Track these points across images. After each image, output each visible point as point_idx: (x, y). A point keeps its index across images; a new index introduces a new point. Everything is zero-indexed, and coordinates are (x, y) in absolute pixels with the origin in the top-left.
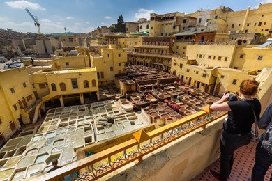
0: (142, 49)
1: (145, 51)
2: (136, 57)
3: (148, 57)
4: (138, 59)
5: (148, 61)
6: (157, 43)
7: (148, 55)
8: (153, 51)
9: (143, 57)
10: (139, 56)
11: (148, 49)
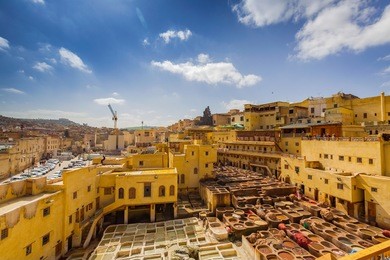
0: (236, 146)
1: (241, 148)
2: (228, 155)
3: (245, 157)
4: (231, 159)
5: (245, 162)
6: (256, 138)
7: (245, 153)
8: (252, 148)
9: (238, 156)
10: (231, 154)
11: (244, 146)
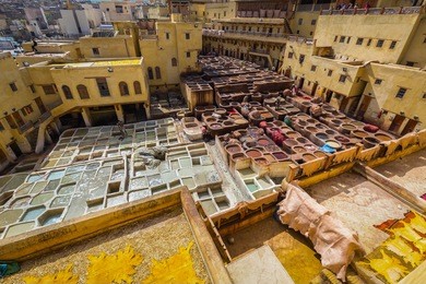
0: (234, 25)
1: (240, 29)
2: (224, 41)
3: (244, 42)
4: (227, 46)
5: (244, 49)
6: (262, 12)
7: (245, 37)
8: (254, 29)
9: (235, 42)
10: (228, 39)
11: (245, 25)
